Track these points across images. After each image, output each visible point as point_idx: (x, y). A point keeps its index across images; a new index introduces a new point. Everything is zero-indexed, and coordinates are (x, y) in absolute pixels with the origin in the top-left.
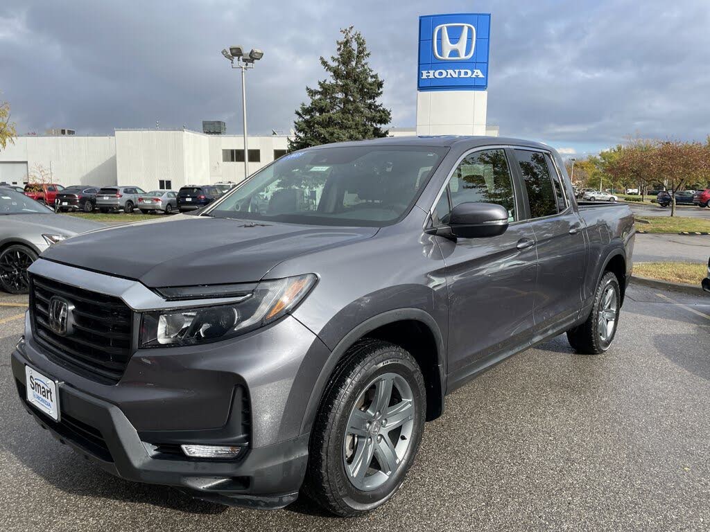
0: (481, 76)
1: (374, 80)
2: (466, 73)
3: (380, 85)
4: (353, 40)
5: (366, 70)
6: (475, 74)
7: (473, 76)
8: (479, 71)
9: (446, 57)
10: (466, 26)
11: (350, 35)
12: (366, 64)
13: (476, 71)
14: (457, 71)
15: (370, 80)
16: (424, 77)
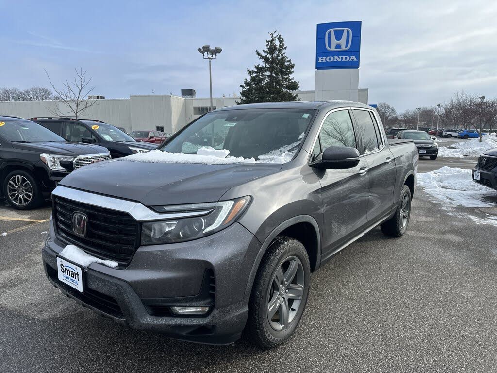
0: (355, 59)
1: (288, 63)
2: (346, 58)
3: (292, 66)
4: (276, 39)
5: (284, 57)
6: (351, 58)
7: (351, 60)
8: (354, 57)
9: (333, 48)
10: (346, 29)
11: (274, 36)
12: (284, 54)
13: (352, 57)
14: (340, 57)
15: (287, 64)
16: (320, 61)
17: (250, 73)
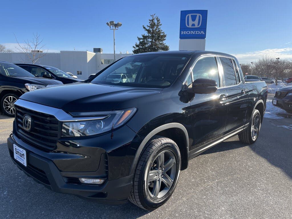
2: (198, 32)
3: (165, 36)
5: (160, 30)
6: (201, 33)
8: (203, 32)
9: (190, 26)
10: (198, 15)
11: (154, 17)
13: (201, 32)
15: (162, 34)
16: (182, 33)
17: (139, 39)
